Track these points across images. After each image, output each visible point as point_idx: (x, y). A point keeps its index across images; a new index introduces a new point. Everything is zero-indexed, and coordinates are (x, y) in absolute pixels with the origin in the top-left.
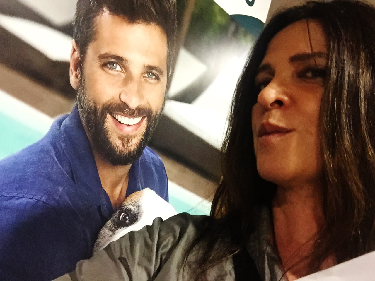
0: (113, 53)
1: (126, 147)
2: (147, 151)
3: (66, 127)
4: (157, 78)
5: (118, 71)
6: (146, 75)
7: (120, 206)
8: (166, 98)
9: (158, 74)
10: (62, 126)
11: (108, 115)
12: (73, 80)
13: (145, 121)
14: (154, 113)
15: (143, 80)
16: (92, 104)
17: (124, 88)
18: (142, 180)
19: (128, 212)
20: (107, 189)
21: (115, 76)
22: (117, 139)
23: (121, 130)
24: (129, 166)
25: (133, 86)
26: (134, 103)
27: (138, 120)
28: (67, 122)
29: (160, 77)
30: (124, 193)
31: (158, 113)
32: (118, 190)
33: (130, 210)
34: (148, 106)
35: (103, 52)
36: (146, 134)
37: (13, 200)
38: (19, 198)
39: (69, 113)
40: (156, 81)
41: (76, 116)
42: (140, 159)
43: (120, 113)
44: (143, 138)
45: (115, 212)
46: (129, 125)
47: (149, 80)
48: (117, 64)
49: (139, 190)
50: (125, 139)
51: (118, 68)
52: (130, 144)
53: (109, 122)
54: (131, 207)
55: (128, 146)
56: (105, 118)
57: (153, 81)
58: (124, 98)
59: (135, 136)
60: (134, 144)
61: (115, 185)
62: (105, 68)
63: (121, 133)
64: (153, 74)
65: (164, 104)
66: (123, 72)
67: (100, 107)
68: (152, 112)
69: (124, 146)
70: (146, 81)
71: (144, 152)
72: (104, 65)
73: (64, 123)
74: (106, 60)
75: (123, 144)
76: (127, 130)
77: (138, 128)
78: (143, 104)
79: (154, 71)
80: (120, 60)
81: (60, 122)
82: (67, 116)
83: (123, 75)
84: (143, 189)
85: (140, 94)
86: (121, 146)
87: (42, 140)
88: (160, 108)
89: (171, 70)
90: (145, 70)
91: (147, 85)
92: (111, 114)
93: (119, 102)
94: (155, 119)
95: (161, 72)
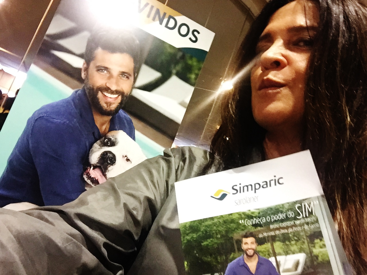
0: (103, 65)
1: (108, 108)
2: (121, 112)
3: (79, 94)
4: (128, 78)
5: (105, 73)
6: (121, 76)
7: (105, 135)
8: (133, 87)
9: (128, 76)
10: (77, 94)
11: (100, 92)
12: (83, 75)
13: (120, 97)
14: (125, 94)
15: (119, 78)
16: (91, 86)
17: (108, 81)
18: (118, 126)
19: (110, 140)
20: (98, 125)
21: (103, 75)
22: (104, 103)
23: (106, 99)
24: (111, 117)
25: (113, 80)
26: (114, 88)
27: (116, 96)
28: (79, 92)
29: (130, 77)
30: (107, 130)
31: (128, 94)
32: (104, 127)
33: (111, 139)
34: (121, 90)
35: (98, 65)
36: (121, 103)
37: (54, 119)
38: (57, 119)
39: (81, 89)
40: (127, 79)
41: (84, 90)
42: (117, 115)
43: (106, 91)
44: (119, 105)
45: (102, 137)
46: (111, 98)
47: (123, 78)
48: (105, 70)
49: (116, 130)
50: (109, 104)
51: (105, 72)
52: (111, 107)
53: (100, 95)
54: (111, 137)
55: (110, 107)
56: (98, 93)
57: (125, 79)
58: (108, 85)
59: (114, 103)
60: (113, 107)
61: (103, 124)
62: (99, 72)
63: (106, 101)
64: (125, 76)
65: (132, 90)
66: (108, 74)
67: (95, 88)
68: (124, 93)
69: (108, 107)
70: (121, 78)
71: (119, 112)
72: (98, 70)
73: (78, 93)
74: (99, 68)
75: (107, 106)
76: (109, 100)
77: (116, 100)
78: (119, 89)
79: (126, 74)
80: (106, 69)
81: (76, 92)
82: (79, 90)
83: (108, 75)
84: (118, 130)
85: (117, 84)
86: (106, 106)
87: (68, 98)
88: (130, 92)
89: (136, 74)
90: (120, 73)
91: (121, 80)
92: (101, 91)
93: (105, 87)
94: (126, 97)
95: (130, 75)
